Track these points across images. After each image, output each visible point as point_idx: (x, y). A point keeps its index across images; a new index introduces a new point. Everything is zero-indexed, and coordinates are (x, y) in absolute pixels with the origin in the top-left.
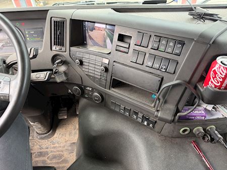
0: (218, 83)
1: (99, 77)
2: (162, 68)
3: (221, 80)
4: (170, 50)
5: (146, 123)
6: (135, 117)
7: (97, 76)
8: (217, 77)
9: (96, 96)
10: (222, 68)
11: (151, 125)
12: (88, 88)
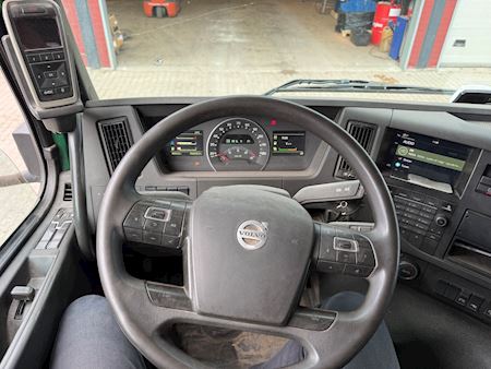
1: (424, 234)
7: (419, 232)
9: (406, 267)
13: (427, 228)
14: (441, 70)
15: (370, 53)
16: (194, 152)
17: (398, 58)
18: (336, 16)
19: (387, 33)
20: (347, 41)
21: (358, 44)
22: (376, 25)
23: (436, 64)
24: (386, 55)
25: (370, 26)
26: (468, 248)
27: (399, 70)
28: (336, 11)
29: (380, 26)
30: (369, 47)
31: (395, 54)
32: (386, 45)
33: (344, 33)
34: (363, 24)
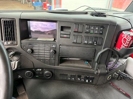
0: (127, 45)
1: (49, 59)
2: (94, 43)
3: (129, 43)
4: (96, 32)
5: (87, 81)
6: (79, 79)
7: (47, 58)
8: (127, 42)
9: (47, 74)
10: (128, 36)
11: (91, 81)
12: (38, 70)
13: (49, 56)
18: (33, 7)
26: (67, 59)
28: (33, 6)
29: (45, 8)
34: (41, 9)
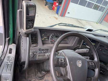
14: (65, 18)
15: (52, 12)
16: (47, 39)
17: (58, 14)
19: (56, 8)
20: (48, 8)
21: (50, 9)
22: (54, 6)
23: (64, 16)
24: (55, 13)
25: (52, 6)
27: (58, 16)
28: (45, 1)
30: (52, 10)
31: (57, 13)
32: (55, 10)
33: (47, 6)
